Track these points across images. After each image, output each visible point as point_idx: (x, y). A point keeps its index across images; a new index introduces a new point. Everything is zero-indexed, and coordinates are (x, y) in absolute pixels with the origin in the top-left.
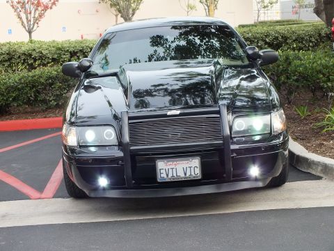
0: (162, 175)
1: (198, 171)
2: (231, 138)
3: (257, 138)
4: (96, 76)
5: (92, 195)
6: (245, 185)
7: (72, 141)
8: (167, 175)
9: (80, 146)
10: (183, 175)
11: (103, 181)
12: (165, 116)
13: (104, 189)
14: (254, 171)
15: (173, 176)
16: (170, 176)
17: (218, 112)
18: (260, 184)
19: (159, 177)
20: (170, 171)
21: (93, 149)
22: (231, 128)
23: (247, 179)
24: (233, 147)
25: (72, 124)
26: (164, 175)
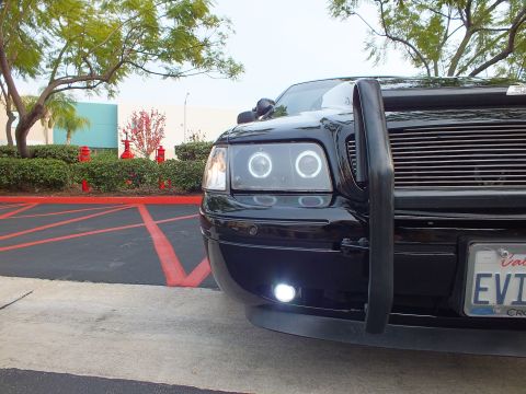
0: (482, 297)
8: (500, 297)
9: (233, 192)
11: (285, 293)
13: (286, 309)
15: (520, 301)
16: (511, 298)
19: (470, 300)
20: (514, 283)
26: (488, 297)
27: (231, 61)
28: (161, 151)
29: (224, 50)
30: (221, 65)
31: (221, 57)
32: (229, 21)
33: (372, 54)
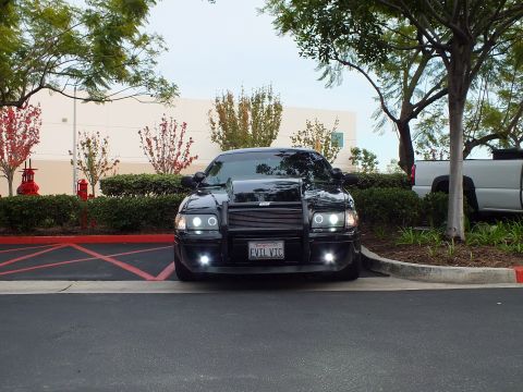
0: (253, 255)
1: (282, 252)
2: (311, 228)
3: (333, 230)
4: (208, 185)
5: (195, 271)
6: (320, 269)
7: (182, 224)
8: (257, 255)
9: (188, 230)
10: (269, 255)
11: (205, 260)
12: (258, 206)
13: (206, 267)
14: (329, 257)
15: (261, 255)
16: (259, 255)
17: (301, 206)
18: (335, 269)
19: (250, 255)
20: (260, 251)
21: (198, 232)
22: (311, 221)
23: (322, 263)
24: (311, 235)
25: (182, 213)
27: (162, 81)
28: (83, 185)
29: (155, 69)
30: (151, 84)
31: (151, 76)
32: (160, 39)
33: (325, 75)
